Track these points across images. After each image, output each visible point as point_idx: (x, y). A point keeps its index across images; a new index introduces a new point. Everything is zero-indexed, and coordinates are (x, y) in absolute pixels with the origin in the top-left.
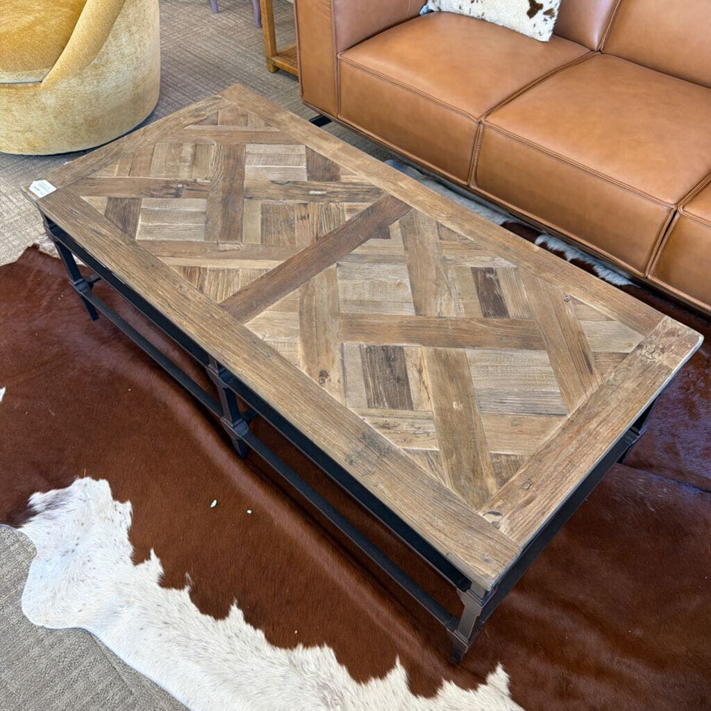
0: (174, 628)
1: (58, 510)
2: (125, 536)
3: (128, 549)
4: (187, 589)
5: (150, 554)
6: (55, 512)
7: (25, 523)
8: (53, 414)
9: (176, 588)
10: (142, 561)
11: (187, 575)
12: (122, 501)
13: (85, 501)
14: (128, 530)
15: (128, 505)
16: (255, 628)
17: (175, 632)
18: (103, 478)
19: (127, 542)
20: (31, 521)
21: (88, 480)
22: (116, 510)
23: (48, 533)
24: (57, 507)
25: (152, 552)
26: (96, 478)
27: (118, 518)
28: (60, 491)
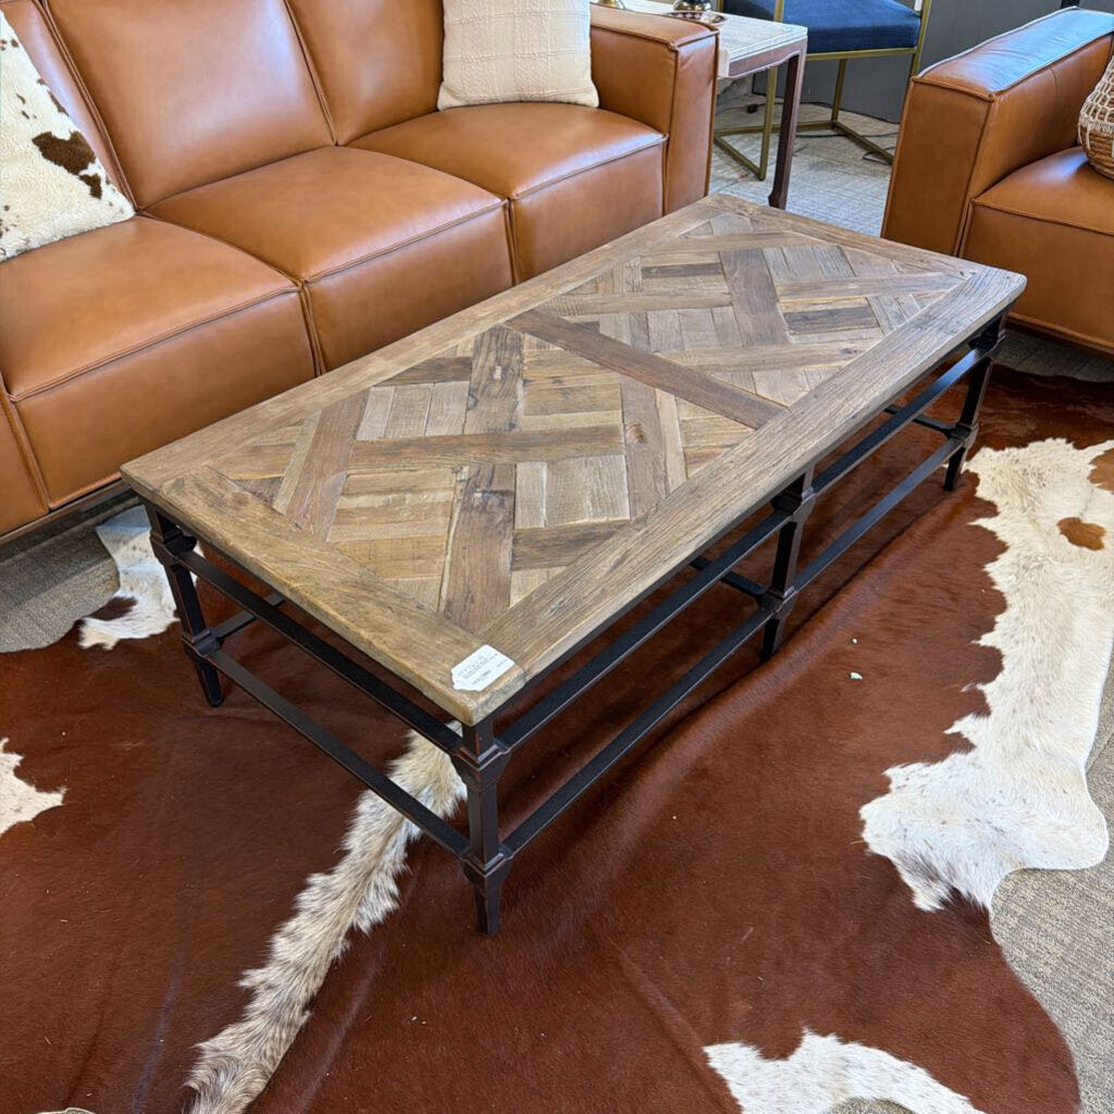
0: (1033, 692)
1: (935, 863)
2: (939, 767)
3: (956, 759)
4: (980, 687)
5: (953, 734)
6: (940, 866)
7: (975, 902)
8: (751, 930)
9: (984, 699)
10: (966, 740)
11: (964, 690)
12: (888, 781)
13: (905, 830)
14: (929, 766)
15: (889, 772)
16: (995, 623)
17: (1038, 690)
18: (858, 815)
19: (947, 762)
20: (969, 894)
21: (867, 836)
22: (904, 786)
23: (977, 865)
24: (930, 866)
25: (949, 732)
26: (861, 824)
27: (915, 782)
28: (900, 869)
